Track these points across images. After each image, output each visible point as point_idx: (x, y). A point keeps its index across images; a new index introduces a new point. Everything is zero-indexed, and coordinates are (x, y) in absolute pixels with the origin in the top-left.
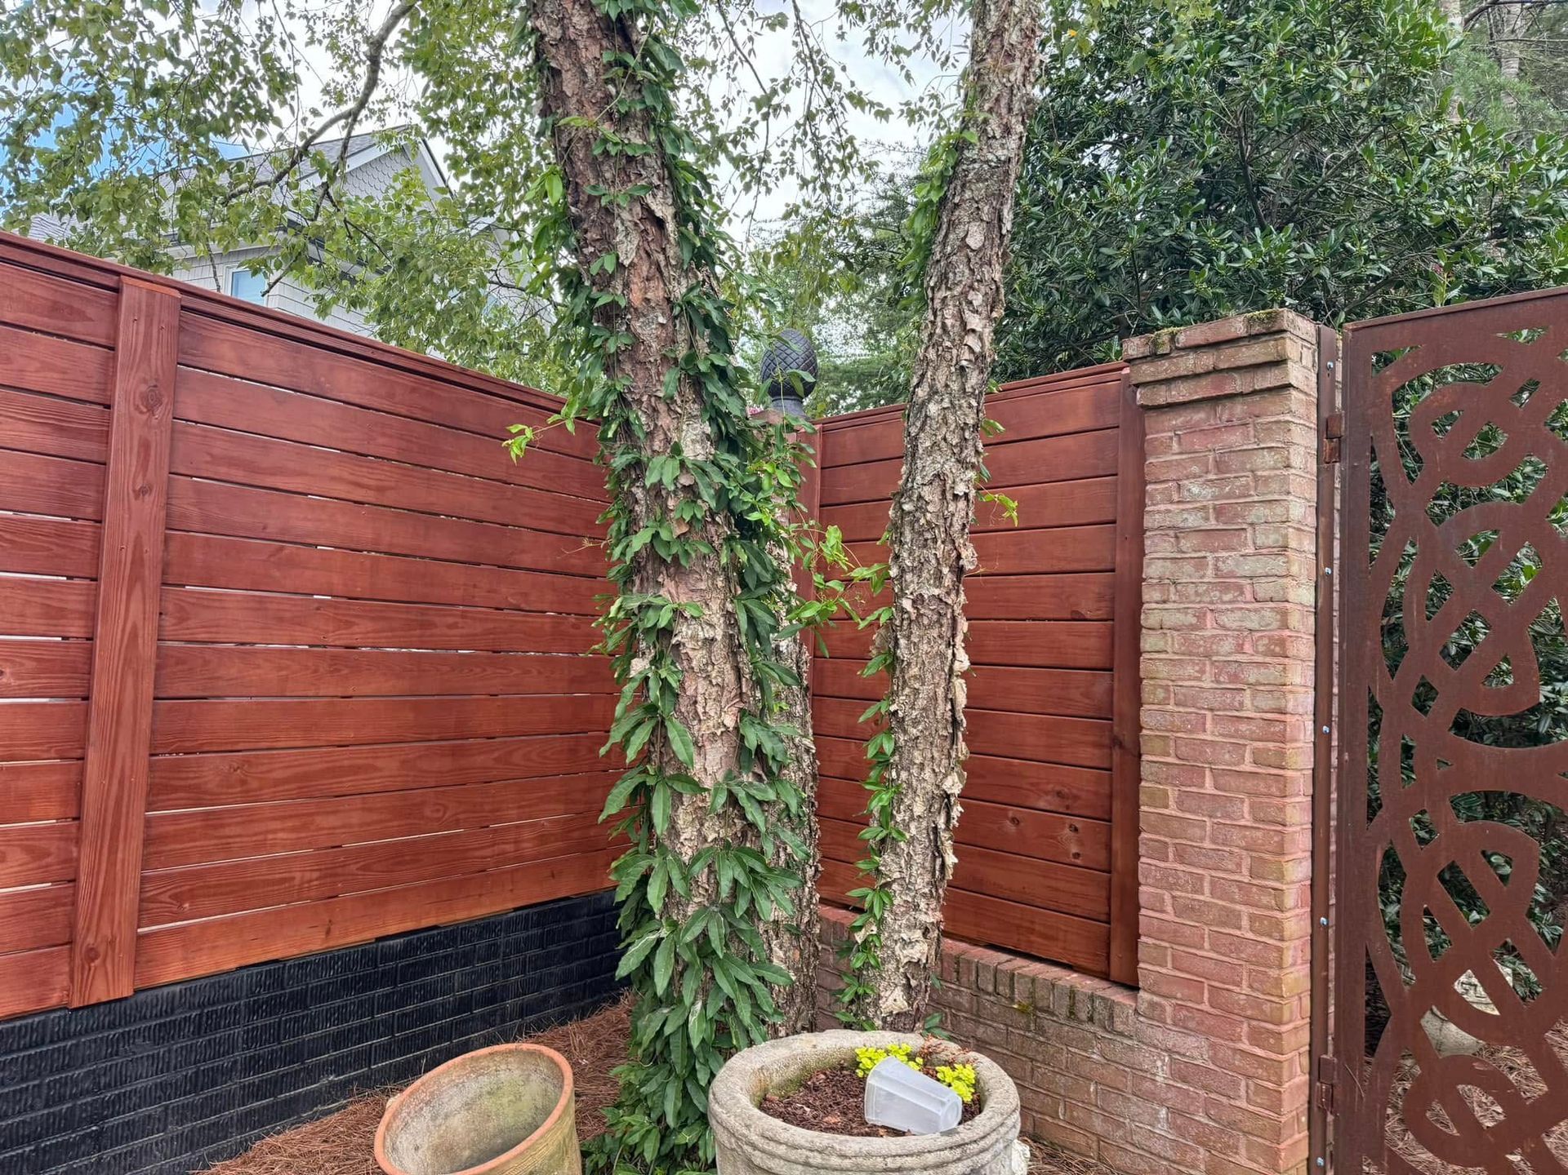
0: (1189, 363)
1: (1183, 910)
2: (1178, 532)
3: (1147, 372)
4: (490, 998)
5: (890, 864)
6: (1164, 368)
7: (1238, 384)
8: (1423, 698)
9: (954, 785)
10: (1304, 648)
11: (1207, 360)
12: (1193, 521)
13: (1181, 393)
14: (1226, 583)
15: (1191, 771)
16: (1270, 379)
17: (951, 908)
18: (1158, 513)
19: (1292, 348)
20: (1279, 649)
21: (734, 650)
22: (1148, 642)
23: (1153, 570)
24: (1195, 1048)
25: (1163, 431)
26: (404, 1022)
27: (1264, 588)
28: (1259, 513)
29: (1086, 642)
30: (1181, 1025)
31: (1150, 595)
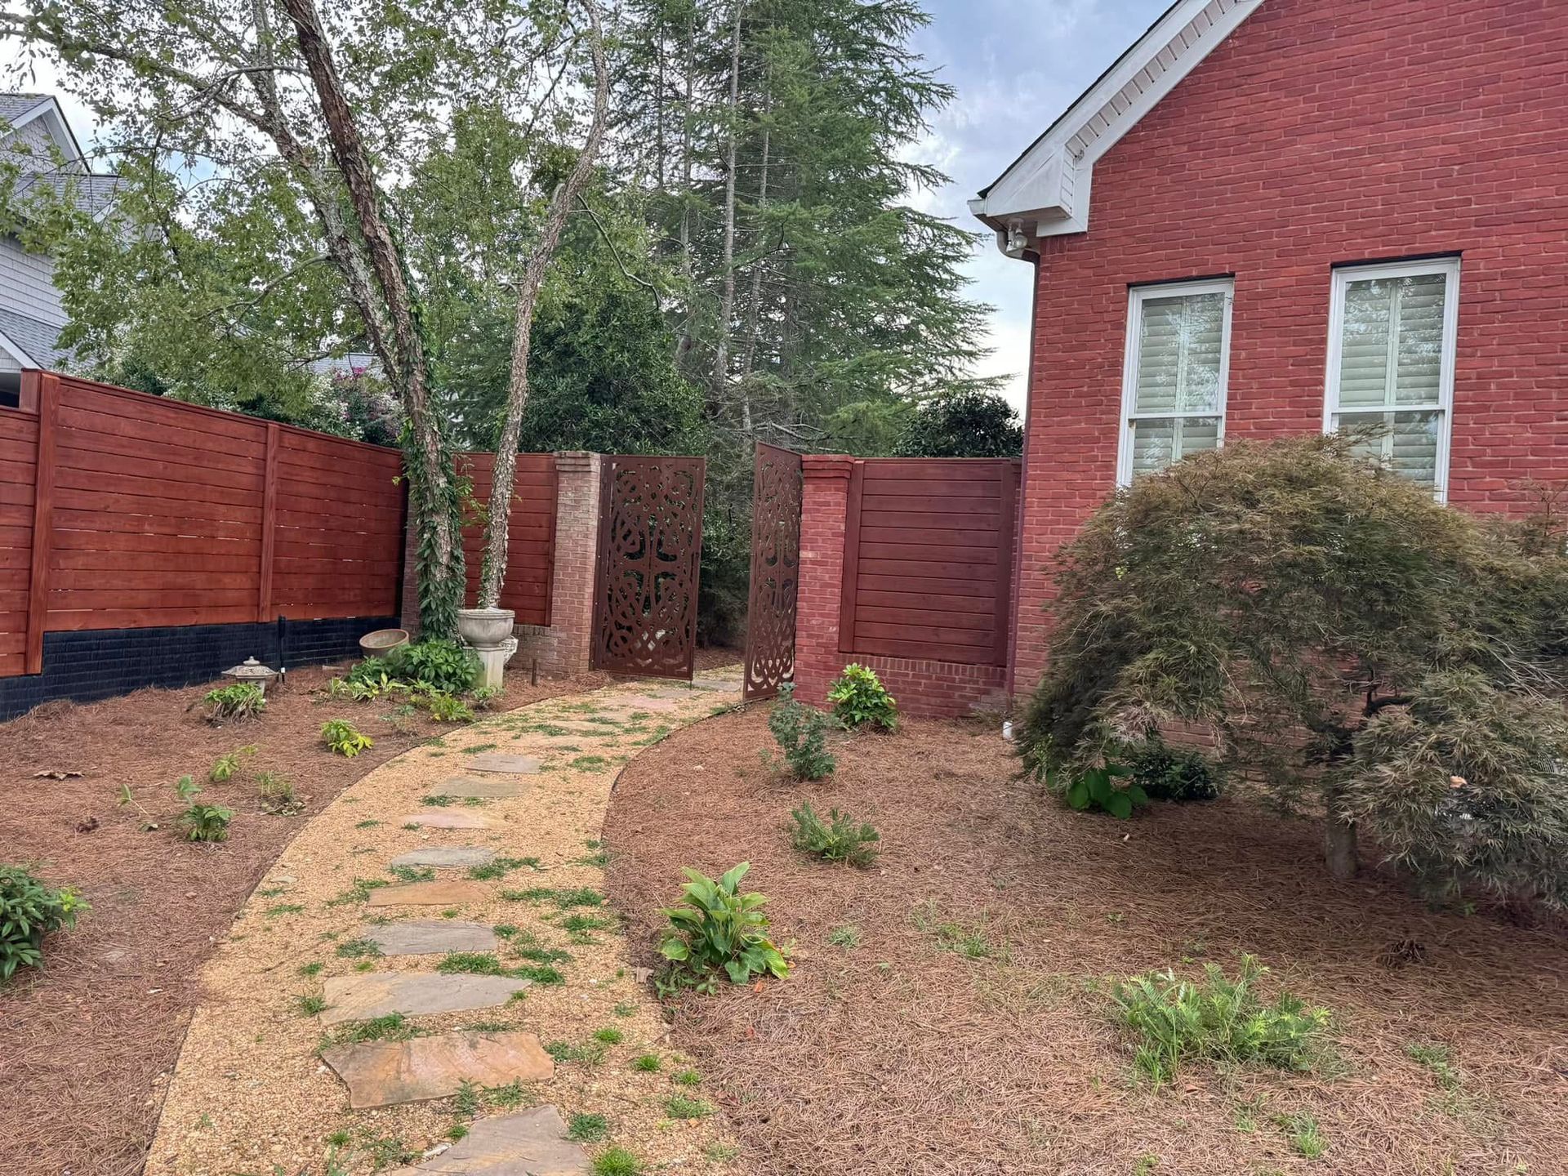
0: (569, 461)
1: (562, 602)
2: (566, 505)
3: (559, 461)
4: (341, 645)
5: (487, 585)
6: (563, 461)
7: (580, 469)
8: (618, 549)
9: (504, 566)
10: (594, 536)
11: (573, 461)
12: (569, 502)
13: (567, 468)
14: (576, 519)
15: (565, 567)
16: (587, 469)
17: (502, 595)
18: (561, 500)
19: (592, 462)
20: (586, 536)
21: (450, 533)
22: (558, 534)
23: (559, 515)
24: (563, 635)
25: (563, 478)
26: (322, 646)
27: (584, 521)
28: (584, 502)
29: (543, 533)
30: (561, 631)
31: (558, 521)
